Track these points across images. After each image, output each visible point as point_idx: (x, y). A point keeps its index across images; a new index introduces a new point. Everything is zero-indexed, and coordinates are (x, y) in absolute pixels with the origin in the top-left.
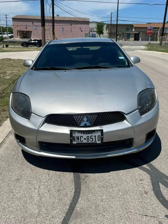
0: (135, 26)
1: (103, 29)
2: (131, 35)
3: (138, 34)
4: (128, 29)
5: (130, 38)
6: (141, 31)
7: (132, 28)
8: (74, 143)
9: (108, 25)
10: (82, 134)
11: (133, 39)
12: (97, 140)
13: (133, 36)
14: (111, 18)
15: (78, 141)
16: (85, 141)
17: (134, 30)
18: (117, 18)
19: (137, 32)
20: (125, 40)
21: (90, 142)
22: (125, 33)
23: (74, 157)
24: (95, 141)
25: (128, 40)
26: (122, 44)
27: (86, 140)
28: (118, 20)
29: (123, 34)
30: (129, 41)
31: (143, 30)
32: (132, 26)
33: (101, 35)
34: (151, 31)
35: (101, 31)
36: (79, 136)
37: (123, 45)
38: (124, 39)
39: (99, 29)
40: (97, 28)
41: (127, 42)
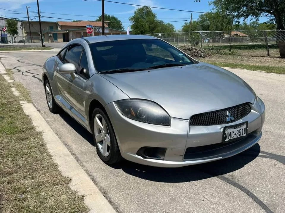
0: (60, 24)
1: (16, 28)
2: (58, 36)
3: (68, 34)
4: (51, 28)
5: (58, 39)
6: (70, 31)
7: (58, 27)
8: (226, 140)
9: (24, 23)
10: (234, 129)
11: (62, 40)
12: (243, 133)
13: (62, 36)
14: (28, 13)
15: (230, 137)
16: (235, 137)
17: (59, 29)
18: (39, 14)
19: (65, 32)
20: (52, 42)
21: (239, 136)
22: (50, 33)
23: (221, 158)
24: (243, 134)
25: (55, 41)
26: (50, 46)
27: (236, 135)
28: (40, 17)
29: (48, 33)
30: (58, 42)
31: (73, 29)
32: (56, 24)
33: (15, 35)
34: (91, 30)
35: (14, 30)
36: (230, 132)
37: (52, 47)
38: (50, 41)
39: (11, 28)
40: (8, 27)
41: (54, 43)
